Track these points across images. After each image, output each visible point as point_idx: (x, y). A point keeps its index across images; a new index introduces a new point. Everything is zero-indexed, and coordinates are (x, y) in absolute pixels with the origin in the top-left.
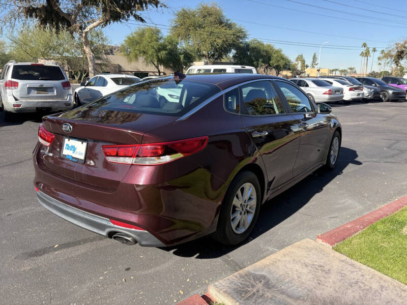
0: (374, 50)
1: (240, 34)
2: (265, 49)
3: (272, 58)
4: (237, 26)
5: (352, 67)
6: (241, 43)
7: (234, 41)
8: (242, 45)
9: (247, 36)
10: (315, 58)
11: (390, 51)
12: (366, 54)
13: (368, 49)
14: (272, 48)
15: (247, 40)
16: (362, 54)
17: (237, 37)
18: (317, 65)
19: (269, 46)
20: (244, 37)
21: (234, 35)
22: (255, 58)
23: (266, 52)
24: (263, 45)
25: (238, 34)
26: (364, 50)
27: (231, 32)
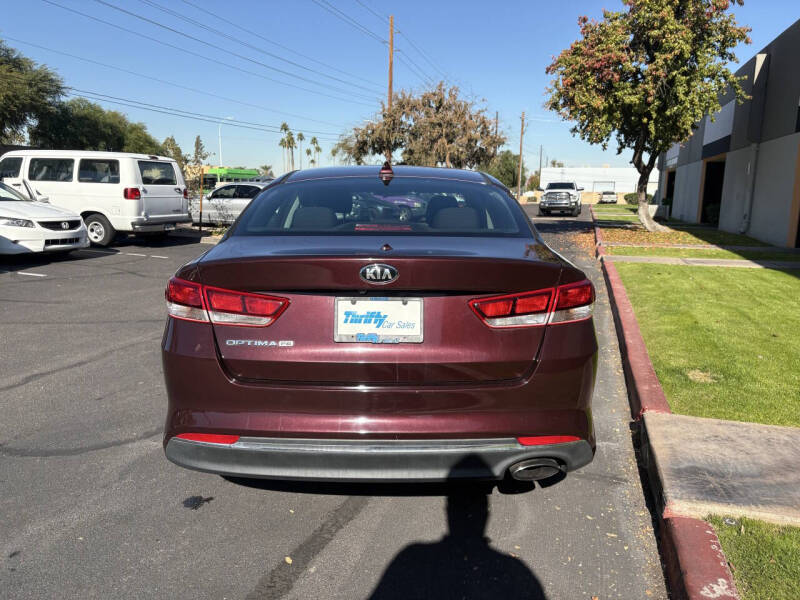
0: (301, 137)
1: (46, 84)
2: (108, 121)
3: (126, 142)
4: (35, 68)
5: (268, 165)
6: (50, 104)
7: (32, 99)
8: (53, 109)
9: (64, 90)
10: (198, 144)
11: (346, 141)
12: (289, 143)
13: (290, 134)
14: (122, 121)
15: (63, 99)
16: (282, 143)
17: (40, 90)
18: (204, 158)
19: (115, 115)
20: (56, 92)
21: (30, 85)
22: (88, 140)
23: (112, 127)
24: (101, 111)
25: (41, 85)
26: (284, 136)
27: (23, 78)
